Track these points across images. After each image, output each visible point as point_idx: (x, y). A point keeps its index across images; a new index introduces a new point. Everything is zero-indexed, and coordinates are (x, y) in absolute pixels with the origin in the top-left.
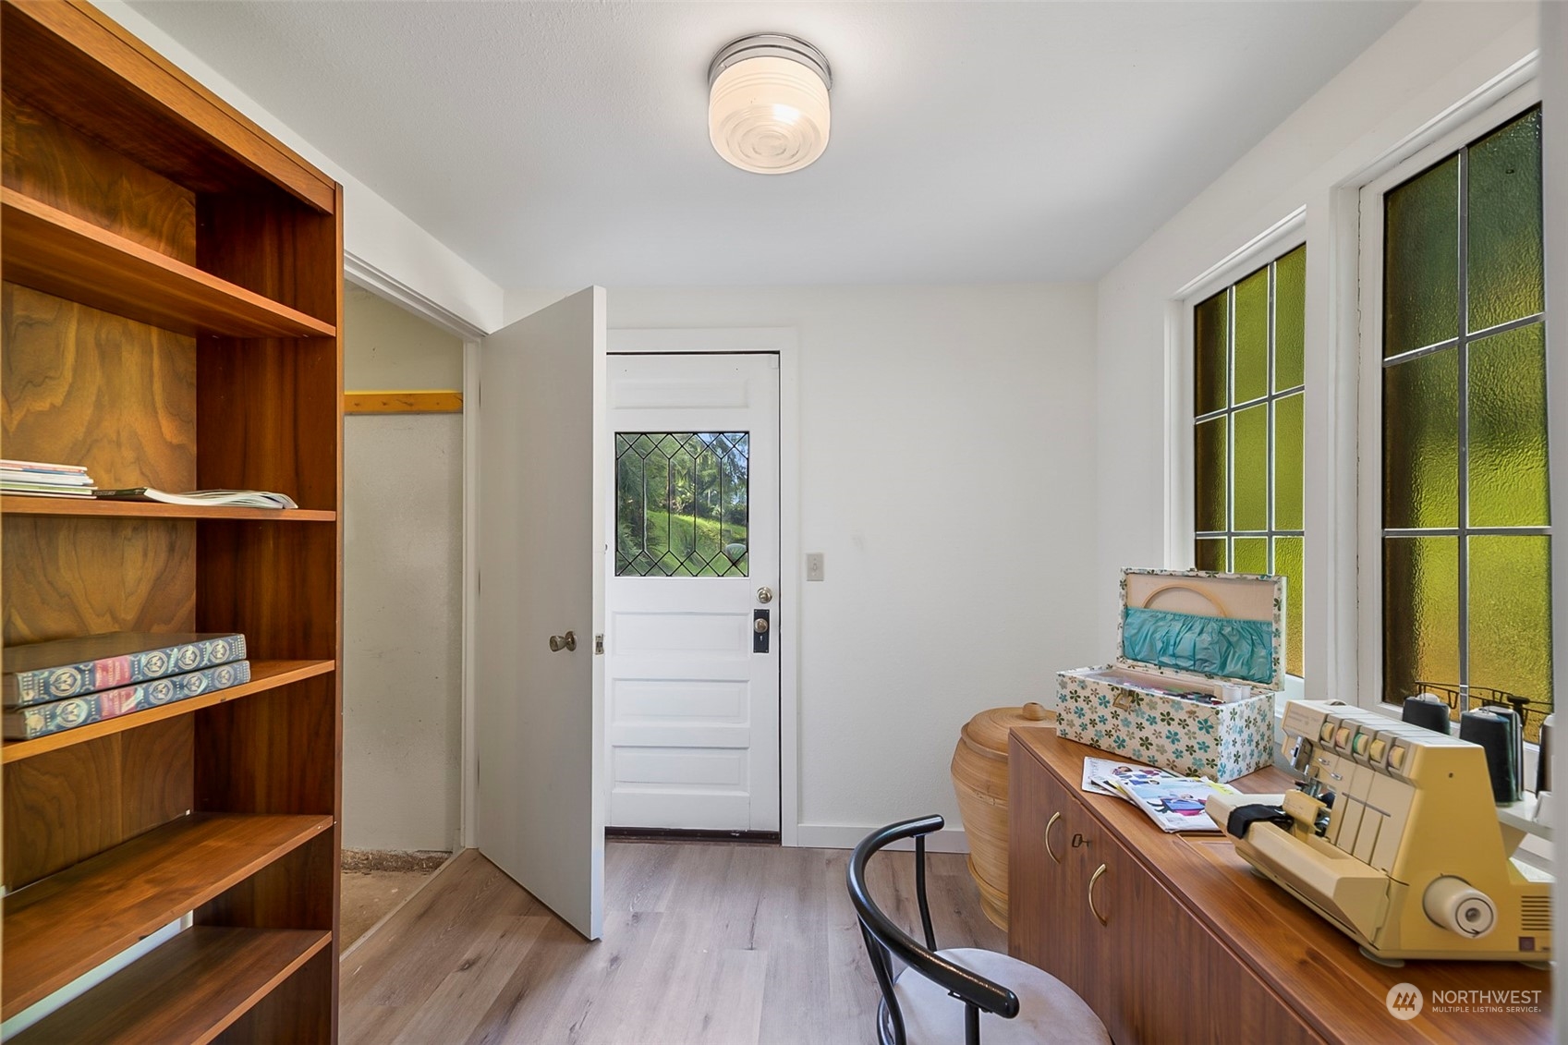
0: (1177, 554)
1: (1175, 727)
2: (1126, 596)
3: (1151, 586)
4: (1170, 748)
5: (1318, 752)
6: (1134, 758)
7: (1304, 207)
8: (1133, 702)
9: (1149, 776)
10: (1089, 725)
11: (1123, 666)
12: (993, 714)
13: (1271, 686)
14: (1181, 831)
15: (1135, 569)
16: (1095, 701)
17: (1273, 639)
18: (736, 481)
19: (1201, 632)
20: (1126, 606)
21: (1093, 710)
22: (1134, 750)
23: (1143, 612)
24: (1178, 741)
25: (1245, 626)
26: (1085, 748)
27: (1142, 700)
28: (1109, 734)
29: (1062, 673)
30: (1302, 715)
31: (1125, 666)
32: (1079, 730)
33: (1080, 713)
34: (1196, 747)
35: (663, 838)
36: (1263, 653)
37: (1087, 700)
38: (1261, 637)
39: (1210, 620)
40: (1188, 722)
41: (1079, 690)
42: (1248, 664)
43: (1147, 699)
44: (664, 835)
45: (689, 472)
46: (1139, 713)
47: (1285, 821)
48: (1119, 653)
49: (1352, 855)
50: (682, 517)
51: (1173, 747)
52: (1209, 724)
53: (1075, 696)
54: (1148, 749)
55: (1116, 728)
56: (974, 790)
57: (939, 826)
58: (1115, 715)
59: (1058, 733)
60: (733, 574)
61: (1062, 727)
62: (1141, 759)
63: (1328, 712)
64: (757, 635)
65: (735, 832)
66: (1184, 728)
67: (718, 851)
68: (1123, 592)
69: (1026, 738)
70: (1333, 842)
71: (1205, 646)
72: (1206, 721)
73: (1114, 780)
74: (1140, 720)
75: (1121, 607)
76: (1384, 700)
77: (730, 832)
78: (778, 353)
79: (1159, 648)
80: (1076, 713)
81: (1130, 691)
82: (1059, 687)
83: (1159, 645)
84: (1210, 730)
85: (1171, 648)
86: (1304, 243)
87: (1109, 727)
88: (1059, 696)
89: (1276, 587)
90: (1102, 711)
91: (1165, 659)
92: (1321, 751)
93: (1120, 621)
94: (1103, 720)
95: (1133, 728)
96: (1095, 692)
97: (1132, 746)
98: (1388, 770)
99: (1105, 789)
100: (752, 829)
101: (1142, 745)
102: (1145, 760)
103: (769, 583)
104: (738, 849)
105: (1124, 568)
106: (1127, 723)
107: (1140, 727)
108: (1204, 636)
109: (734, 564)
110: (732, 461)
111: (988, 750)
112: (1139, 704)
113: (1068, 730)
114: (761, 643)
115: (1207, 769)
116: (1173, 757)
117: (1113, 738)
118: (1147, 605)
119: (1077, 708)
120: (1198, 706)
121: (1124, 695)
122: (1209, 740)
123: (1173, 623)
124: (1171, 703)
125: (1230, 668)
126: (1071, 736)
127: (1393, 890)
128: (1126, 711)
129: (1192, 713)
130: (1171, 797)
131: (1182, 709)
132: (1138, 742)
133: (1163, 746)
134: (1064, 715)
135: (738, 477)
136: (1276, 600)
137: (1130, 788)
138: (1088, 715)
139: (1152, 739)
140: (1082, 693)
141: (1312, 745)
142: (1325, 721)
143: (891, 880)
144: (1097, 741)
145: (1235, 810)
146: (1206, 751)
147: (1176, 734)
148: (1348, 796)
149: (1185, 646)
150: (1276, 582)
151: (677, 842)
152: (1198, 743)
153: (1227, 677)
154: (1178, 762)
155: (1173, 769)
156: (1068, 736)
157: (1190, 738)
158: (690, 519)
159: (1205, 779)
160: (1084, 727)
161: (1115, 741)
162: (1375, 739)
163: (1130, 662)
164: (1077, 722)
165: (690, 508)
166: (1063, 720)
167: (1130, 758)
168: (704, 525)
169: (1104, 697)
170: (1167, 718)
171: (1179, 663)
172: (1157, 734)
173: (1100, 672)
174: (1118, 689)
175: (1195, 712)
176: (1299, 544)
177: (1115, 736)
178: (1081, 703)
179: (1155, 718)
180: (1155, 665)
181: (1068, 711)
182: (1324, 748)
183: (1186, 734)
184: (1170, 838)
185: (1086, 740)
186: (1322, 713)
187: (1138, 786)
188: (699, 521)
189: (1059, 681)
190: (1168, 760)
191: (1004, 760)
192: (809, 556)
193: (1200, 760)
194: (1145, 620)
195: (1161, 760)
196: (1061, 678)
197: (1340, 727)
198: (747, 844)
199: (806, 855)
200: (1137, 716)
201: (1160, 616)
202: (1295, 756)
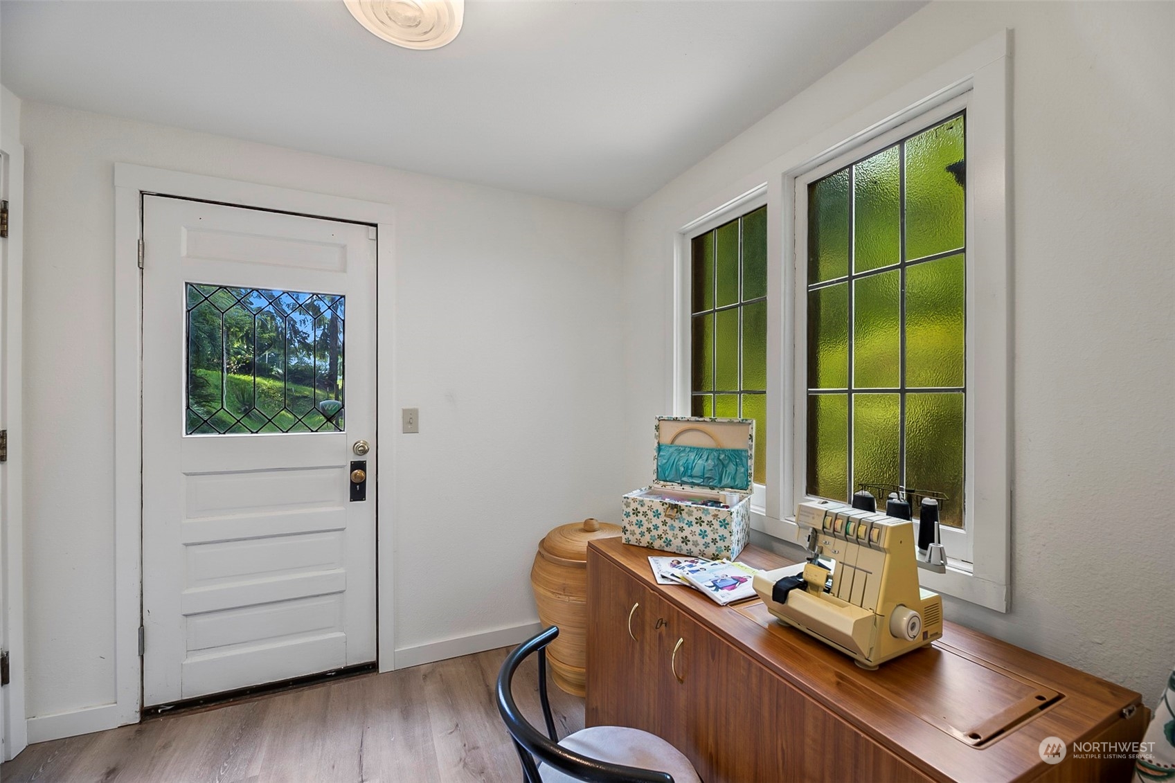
0: (680, 407)
1: (705, 527)
2: (658, 437)
3: (675, 428)
4: (701, 541)
5: (821, 537)
6: (677, 552)
7: (766, 183)
8: (677, 512)
9: (694, 564)
10: (646, 533)
11: (658, 486)
12: (562, 530)
13: (747, 491)
14: (730, 602)
15: (665, 417)
16: (650, 514)
17: (749, 461)
18: (297, 344)
19: (707, 460)
20: (659, 443)
21: (649, 521)
22: (677, 546)
23: (670, 447)
24: (707, 536)
25: (732, 453)
26: (644, 549)
27: (683, 510)
28: (660, 537)
29: (626, 495)
30: (809, 513)
31: (660, 486)
32: (639, 537)
33: (640, 524)
34: (718, 539)
35: (249, 696)
36: (743, 470)
37: (645, 514)
38: (741, 460)
39: (712, 450)
40: (713, 522)
41: (639, 507)
42: (734, 479)
43: (686, 510)
44: (251, 693)
45: (247, 334)
46: (680, 519)
47: (804, 586)
48: (655, 477)
49: (849, 602)
50: (237, 376)
51: (703, 541)
52: (726, 522)
53: (636, 512)
54: (686, 544)
55: (665, 532)
56: (553, 593)
57: (555, 635)
58: (665, 523)
59: (624, 541)
60: (328, 429)
61: (626, 536)
62: (682, 552)
63: (826, 509)
64: (353, 485)
65: (331, 671)
66: (710, 527)
67: (311, 695)
68: (657, 433)
69: (603, 548)
70: (836, 595)
71: (710, 468)
72: (724, 520)
73: (677, 572)
74: (681, 525)
75: (656, 445)
76: (807, 493)
77: (326, 672)
78: (376, 225)
79: (681, 472)
80: (637, 524)
81: (676, 505)
82: (624, 507)
83: (682, 469)
84: (727, 526)
85: (689, 471)
86: (766, 205)
87: (660, 532)
88: (624, 513)
89: (750, 426)
90: (656, 521)
91: (685, 479)
92: (823, 536)
93: (656, 454)
94: (656, 528)
95: (677, 531)
96: (650, 508)
97: (677, 542)
98: (870, 544)
99: (672, 580)
100: (348, 665)
101: (683, 542)
102: (684, 552)
103: (366, 437)
104: (335, 687)
105: (658, 416)
106: (672, 528)
107: (682, 529)
108: (709, 461)
109: (329, 419)
110: (293, 326)
111: (563, 559)
112: (681, 514)
113: (631, 537)
114: (358, 492)
115: (725, 553)
116: (702, 548)
117: (663, 540)
118: (673, 442)
119: (637, 521)
120: (719, 510)
121: (672, 509)
122: (726, 534)
123: (690, 454)
124: (702, 510)
125: (724, 482)
126: (633, 542)
127: (878, 621)
128: (672, 519)
129: (715, 516)
130: (716, 579)
131: (709, 514)
132: (680, 540)
133: (697, 541)
134: (628, 527)
135: (299, 341)
136: (750, 435)
137: (691, 577)
138: (646, 525)
139: (690, 537)
140: (641, 509)
141: (816, 532)
142: (826, 515)
143: (481, 678)
144: (652, 543)
145: (776, 584)
146: (724, 541)
147: (705, 531)
148: (844, 564)
149: (697, 471)
150: (750, 424)
151: (266, 696)
152: (719, 536)
153: (722, 488)
154: (707, 551)
155: (703, 556)
156: (630, 543)
157: (714, 533)
158: (249, 378)
159: (725, 560)
160: (642, 534)
161: (664, 542)
162: (859, 524)
163: (662, 482)
164: (638, 531)
165: (247, 368)
166: (627, 530)
167: (675, 553)
168: (264, 384)
169: (657, 511)
170: (700, 521)
171: (695, 481)
172: (693, 533)
173: (646, 492)
174: (666, 504)
175: (718, 515)
176: (765, 399)
177: (664, 538)
178: (641, 517)
179: (691, 522)
180: (678, 483)
181: (631, 523)
182: (825, 533)
183: (712, 531)
184: (725, 610)
185: (644, 544)
186: (822, 510)
187: (695, 574)
188: (258, 379)
189: (625, 502)
190: (700, 550)
191: (583, 566)
192: (405, 411)
193: (721, 547)
194: (672, 453)
195: (695, 551)
196: (626, 499)
197: (836, 518)
198: (344, 680)
199: (404, 676)
200: (680, 522)
201: (682, 449)
202: (809, 541)
